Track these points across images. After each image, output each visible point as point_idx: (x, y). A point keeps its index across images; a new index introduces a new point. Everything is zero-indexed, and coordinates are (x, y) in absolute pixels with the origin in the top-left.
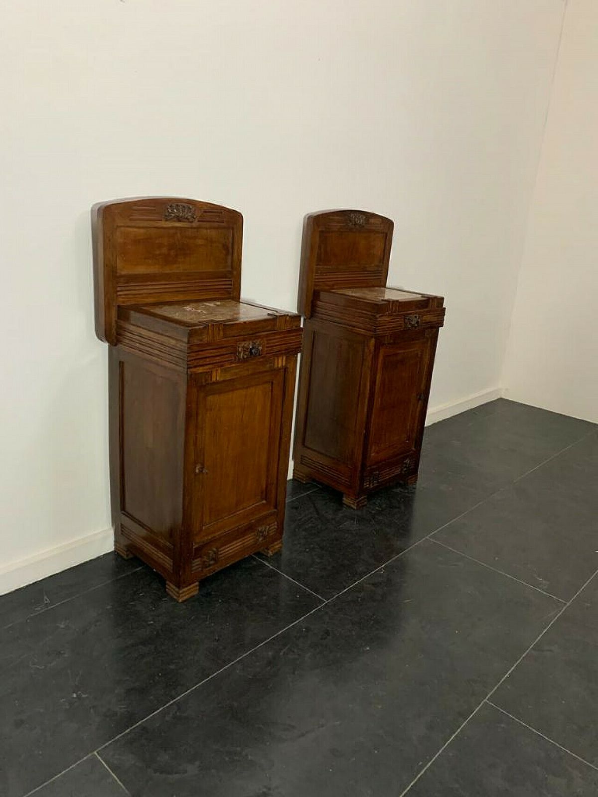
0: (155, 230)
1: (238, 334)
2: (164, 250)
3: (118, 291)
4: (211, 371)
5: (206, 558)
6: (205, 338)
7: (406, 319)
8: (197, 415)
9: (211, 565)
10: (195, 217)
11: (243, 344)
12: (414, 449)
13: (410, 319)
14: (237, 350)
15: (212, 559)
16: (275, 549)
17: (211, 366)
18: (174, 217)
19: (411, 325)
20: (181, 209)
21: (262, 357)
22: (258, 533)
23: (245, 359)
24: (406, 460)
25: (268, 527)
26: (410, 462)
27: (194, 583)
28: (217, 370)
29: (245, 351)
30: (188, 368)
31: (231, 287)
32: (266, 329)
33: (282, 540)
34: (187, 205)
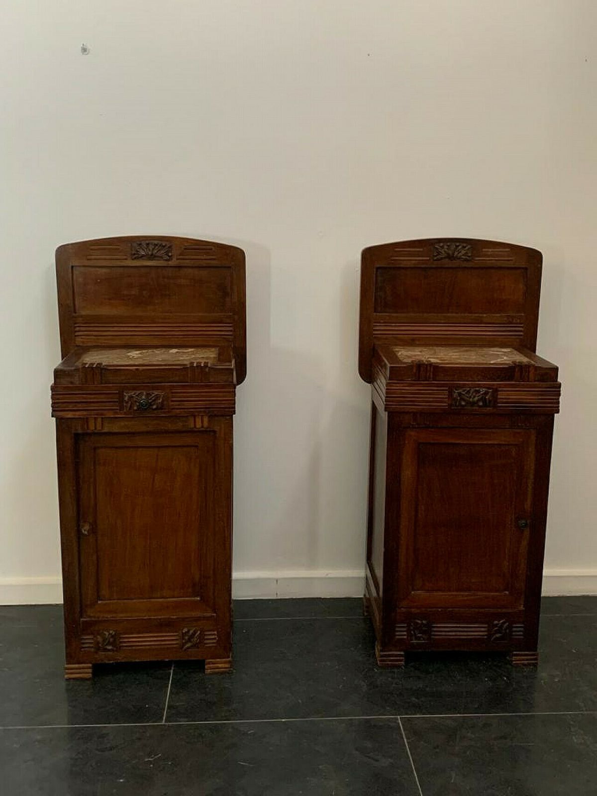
0: (121, 270)
1: (127, 381)
2: (135, 292)
3: (77, 331)
4: (87, 418)
5: (100, 639)
6: (77, 381)
7: (455, 392)
8: (77, 466)
9: (109, 650)
10: (170, 254)
11: (132, 393)
12: (522, 608)
13: (464, 393)
14: (123, 399)
15: (109, 644)
16: (218, 668)
17: (85, 413)
18: (143, 256)
19: (468, 403)
20: (151, 247)
21: (164, 413)
22: (184, 635)
23: (136, 410)
24: (499, 621)
25: (199, 632)
26: (510, 627)
27: (85, 663)
28: (95, 419)
29: (136, 401)
30: (53, 411)
31: (231, 333)
32: (171, 379)
33: (229, 659)
34: (160, 242)
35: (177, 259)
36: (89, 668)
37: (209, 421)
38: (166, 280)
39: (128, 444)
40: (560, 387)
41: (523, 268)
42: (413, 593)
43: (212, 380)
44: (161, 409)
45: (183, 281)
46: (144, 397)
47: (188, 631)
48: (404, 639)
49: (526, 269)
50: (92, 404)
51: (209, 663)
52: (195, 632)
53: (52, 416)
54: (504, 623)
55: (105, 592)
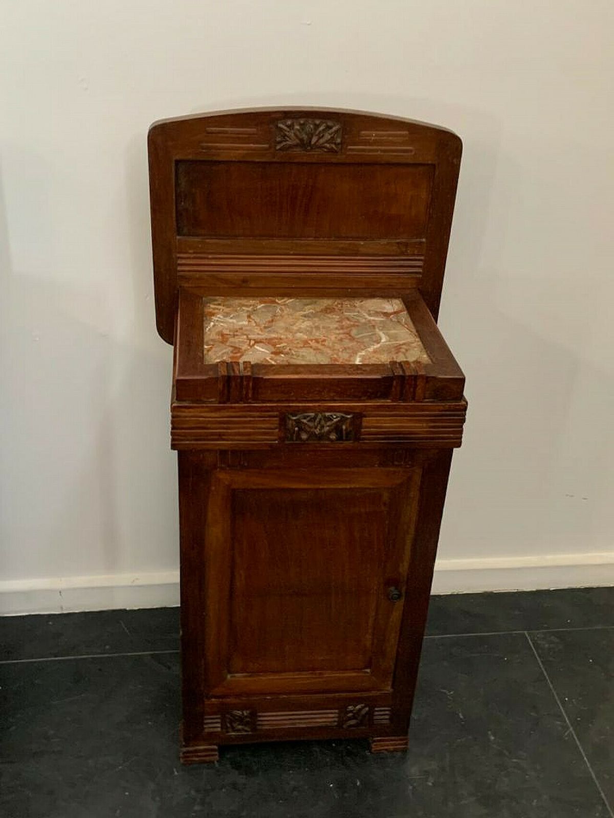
7: (290, 419)
12: (389, 689)
13: (305, 421)
19: (312, 435)
24: (355, 706)
26: (370, 713)
40: (465, 409)
41: (428, 165)
42: (229, 676)
48: (218, 732)
49: (434, 165)
54: (363, 708)
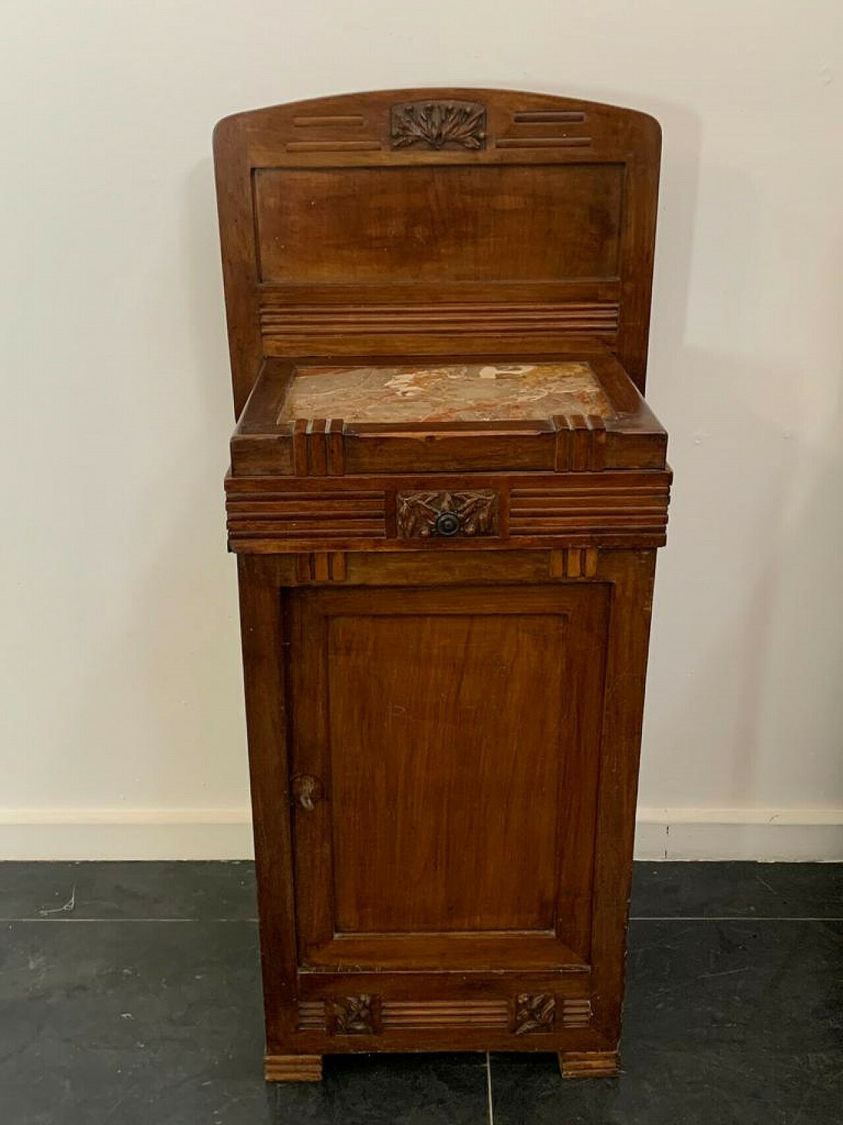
0: (365, 175)
1: (405, 467)
2: (395, 227)
3: (266, 324)
4: (312, 555)
5: (338, 1010)
6: (287, 467)
8: (286, 656)
9: (357, 1032)
10: (482, 135)
11: (416, 497)
14: (396, 510)
15: (359, 1019)
16: (591, 1068)
17: (306, 542)
18: (418, 139)
20: (436, 118)
21: (496, 542)
22: (519, 1007)
23: (426, 537)
25: (552, 1002)
27: (307, 1054)
28: (330, 556)
29: (426, 517)
30: (231, 538)
31: (614, 325)
32: (511, 463)
33: (614, 1052)
34: (460, 104)
35: (498, 147)
36: (317, 1062)
37: (599, 562)
38: (468, 199)
39: (404, 610)
43: (611, 462)
44: (486, 533)
45: (508, 202)
46: (445, 505)
47: (531, 999)
50: (322, 524)
51: (570, 1059)
52: (544, 1002)
53: (230, 550)
55: (348, 915)
